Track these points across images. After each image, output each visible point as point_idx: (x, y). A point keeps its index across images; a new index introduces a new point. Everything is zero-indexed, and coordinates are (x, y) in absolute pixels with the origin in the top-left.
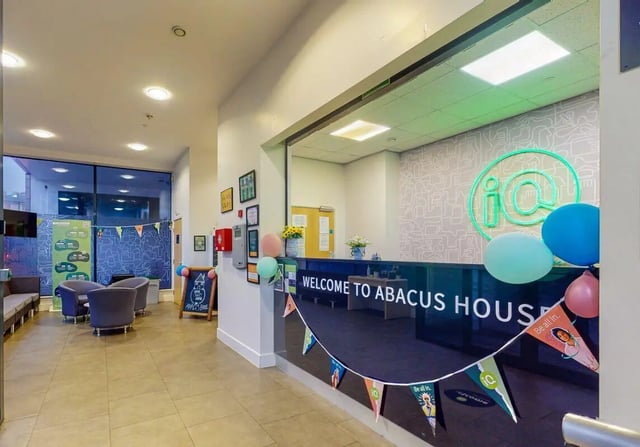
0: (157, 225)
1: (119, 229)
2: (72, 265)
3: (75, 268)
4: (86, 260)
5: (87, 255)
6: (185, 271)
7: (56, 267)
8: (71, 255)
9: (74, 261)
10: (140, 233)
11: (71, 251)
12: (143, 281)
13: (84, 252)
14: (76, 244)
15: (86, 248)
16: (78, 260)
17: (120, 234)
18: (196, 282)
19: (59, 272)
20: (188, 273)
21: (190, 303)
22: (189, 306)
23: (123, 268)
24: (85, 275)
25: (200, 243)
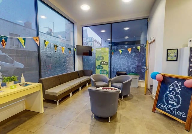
0: (139, 48)
1: (120, 51)
2: (102, 67)
3: (103, 68)
4: (106, 65)
5: (107, 62)
6: (159, 77)
7: (97, 67)
8: (101, 62)
9: (102, 65)
10: (130, 52)
11: (102, 61)
12: (129, 78)
13: (106, 61)
14: (103, 58)
15: (107, 59)
16: (104, 64)
17: (121, 53)
18: (170, 87)
19: (98, 69)
20: (162, 78)
21: (163, 103)
22: (162, 105)
23: (122, 68)
24: (106, 71)
25: (172, 55)
